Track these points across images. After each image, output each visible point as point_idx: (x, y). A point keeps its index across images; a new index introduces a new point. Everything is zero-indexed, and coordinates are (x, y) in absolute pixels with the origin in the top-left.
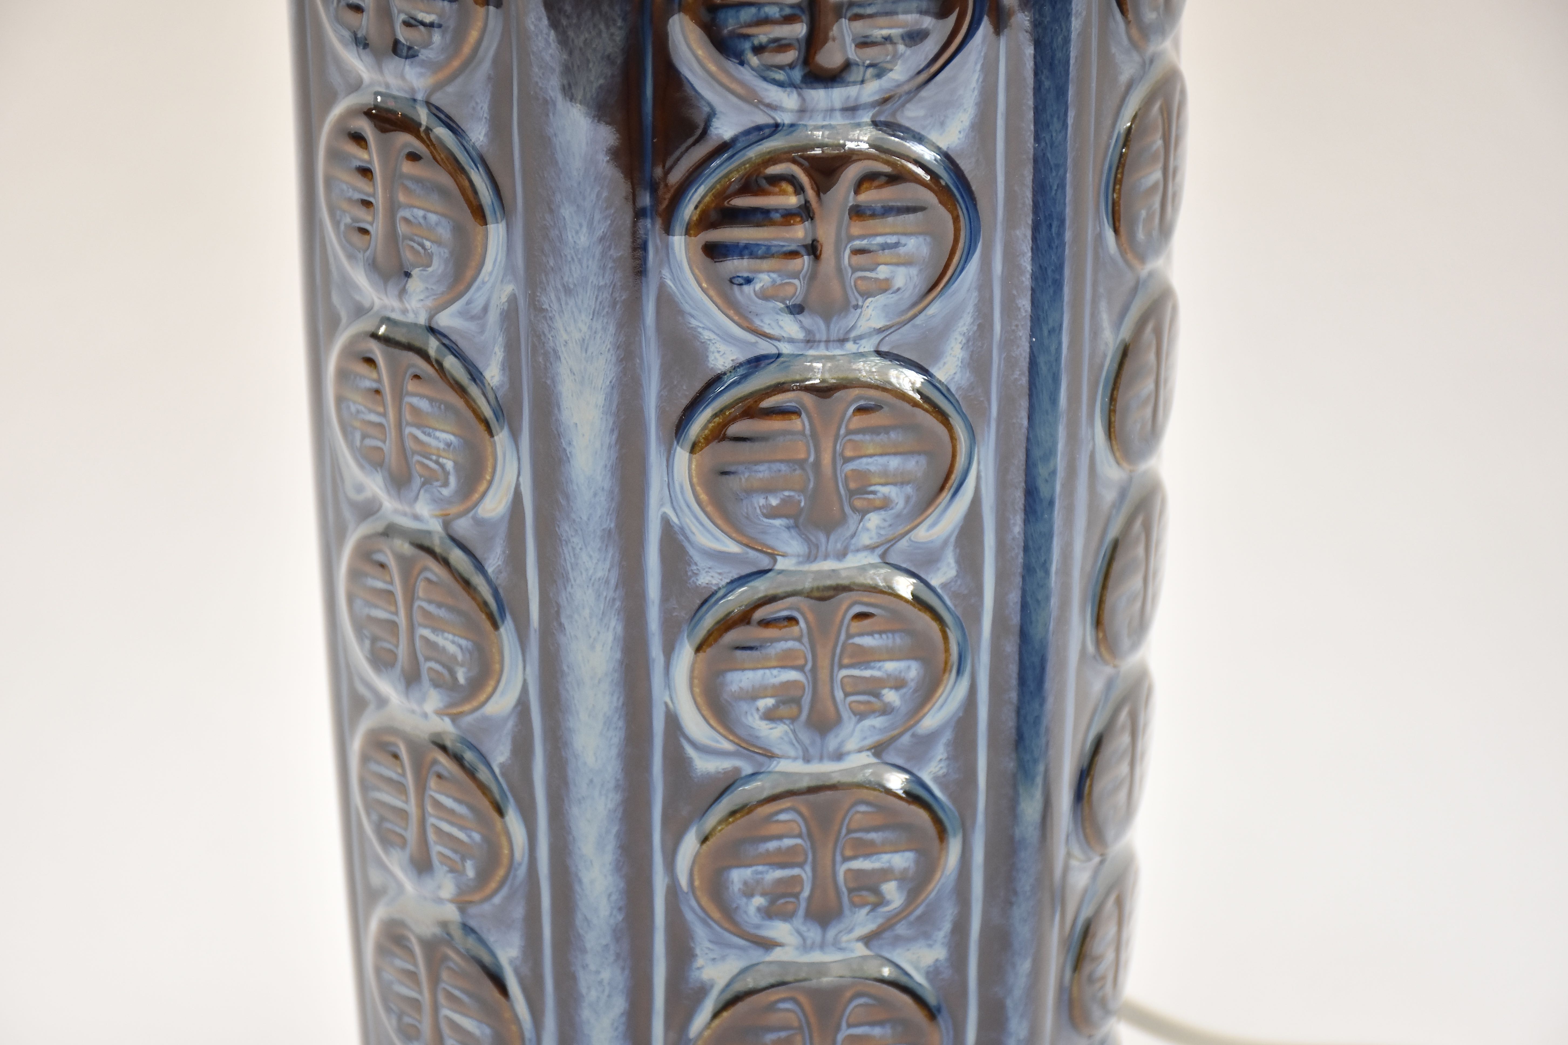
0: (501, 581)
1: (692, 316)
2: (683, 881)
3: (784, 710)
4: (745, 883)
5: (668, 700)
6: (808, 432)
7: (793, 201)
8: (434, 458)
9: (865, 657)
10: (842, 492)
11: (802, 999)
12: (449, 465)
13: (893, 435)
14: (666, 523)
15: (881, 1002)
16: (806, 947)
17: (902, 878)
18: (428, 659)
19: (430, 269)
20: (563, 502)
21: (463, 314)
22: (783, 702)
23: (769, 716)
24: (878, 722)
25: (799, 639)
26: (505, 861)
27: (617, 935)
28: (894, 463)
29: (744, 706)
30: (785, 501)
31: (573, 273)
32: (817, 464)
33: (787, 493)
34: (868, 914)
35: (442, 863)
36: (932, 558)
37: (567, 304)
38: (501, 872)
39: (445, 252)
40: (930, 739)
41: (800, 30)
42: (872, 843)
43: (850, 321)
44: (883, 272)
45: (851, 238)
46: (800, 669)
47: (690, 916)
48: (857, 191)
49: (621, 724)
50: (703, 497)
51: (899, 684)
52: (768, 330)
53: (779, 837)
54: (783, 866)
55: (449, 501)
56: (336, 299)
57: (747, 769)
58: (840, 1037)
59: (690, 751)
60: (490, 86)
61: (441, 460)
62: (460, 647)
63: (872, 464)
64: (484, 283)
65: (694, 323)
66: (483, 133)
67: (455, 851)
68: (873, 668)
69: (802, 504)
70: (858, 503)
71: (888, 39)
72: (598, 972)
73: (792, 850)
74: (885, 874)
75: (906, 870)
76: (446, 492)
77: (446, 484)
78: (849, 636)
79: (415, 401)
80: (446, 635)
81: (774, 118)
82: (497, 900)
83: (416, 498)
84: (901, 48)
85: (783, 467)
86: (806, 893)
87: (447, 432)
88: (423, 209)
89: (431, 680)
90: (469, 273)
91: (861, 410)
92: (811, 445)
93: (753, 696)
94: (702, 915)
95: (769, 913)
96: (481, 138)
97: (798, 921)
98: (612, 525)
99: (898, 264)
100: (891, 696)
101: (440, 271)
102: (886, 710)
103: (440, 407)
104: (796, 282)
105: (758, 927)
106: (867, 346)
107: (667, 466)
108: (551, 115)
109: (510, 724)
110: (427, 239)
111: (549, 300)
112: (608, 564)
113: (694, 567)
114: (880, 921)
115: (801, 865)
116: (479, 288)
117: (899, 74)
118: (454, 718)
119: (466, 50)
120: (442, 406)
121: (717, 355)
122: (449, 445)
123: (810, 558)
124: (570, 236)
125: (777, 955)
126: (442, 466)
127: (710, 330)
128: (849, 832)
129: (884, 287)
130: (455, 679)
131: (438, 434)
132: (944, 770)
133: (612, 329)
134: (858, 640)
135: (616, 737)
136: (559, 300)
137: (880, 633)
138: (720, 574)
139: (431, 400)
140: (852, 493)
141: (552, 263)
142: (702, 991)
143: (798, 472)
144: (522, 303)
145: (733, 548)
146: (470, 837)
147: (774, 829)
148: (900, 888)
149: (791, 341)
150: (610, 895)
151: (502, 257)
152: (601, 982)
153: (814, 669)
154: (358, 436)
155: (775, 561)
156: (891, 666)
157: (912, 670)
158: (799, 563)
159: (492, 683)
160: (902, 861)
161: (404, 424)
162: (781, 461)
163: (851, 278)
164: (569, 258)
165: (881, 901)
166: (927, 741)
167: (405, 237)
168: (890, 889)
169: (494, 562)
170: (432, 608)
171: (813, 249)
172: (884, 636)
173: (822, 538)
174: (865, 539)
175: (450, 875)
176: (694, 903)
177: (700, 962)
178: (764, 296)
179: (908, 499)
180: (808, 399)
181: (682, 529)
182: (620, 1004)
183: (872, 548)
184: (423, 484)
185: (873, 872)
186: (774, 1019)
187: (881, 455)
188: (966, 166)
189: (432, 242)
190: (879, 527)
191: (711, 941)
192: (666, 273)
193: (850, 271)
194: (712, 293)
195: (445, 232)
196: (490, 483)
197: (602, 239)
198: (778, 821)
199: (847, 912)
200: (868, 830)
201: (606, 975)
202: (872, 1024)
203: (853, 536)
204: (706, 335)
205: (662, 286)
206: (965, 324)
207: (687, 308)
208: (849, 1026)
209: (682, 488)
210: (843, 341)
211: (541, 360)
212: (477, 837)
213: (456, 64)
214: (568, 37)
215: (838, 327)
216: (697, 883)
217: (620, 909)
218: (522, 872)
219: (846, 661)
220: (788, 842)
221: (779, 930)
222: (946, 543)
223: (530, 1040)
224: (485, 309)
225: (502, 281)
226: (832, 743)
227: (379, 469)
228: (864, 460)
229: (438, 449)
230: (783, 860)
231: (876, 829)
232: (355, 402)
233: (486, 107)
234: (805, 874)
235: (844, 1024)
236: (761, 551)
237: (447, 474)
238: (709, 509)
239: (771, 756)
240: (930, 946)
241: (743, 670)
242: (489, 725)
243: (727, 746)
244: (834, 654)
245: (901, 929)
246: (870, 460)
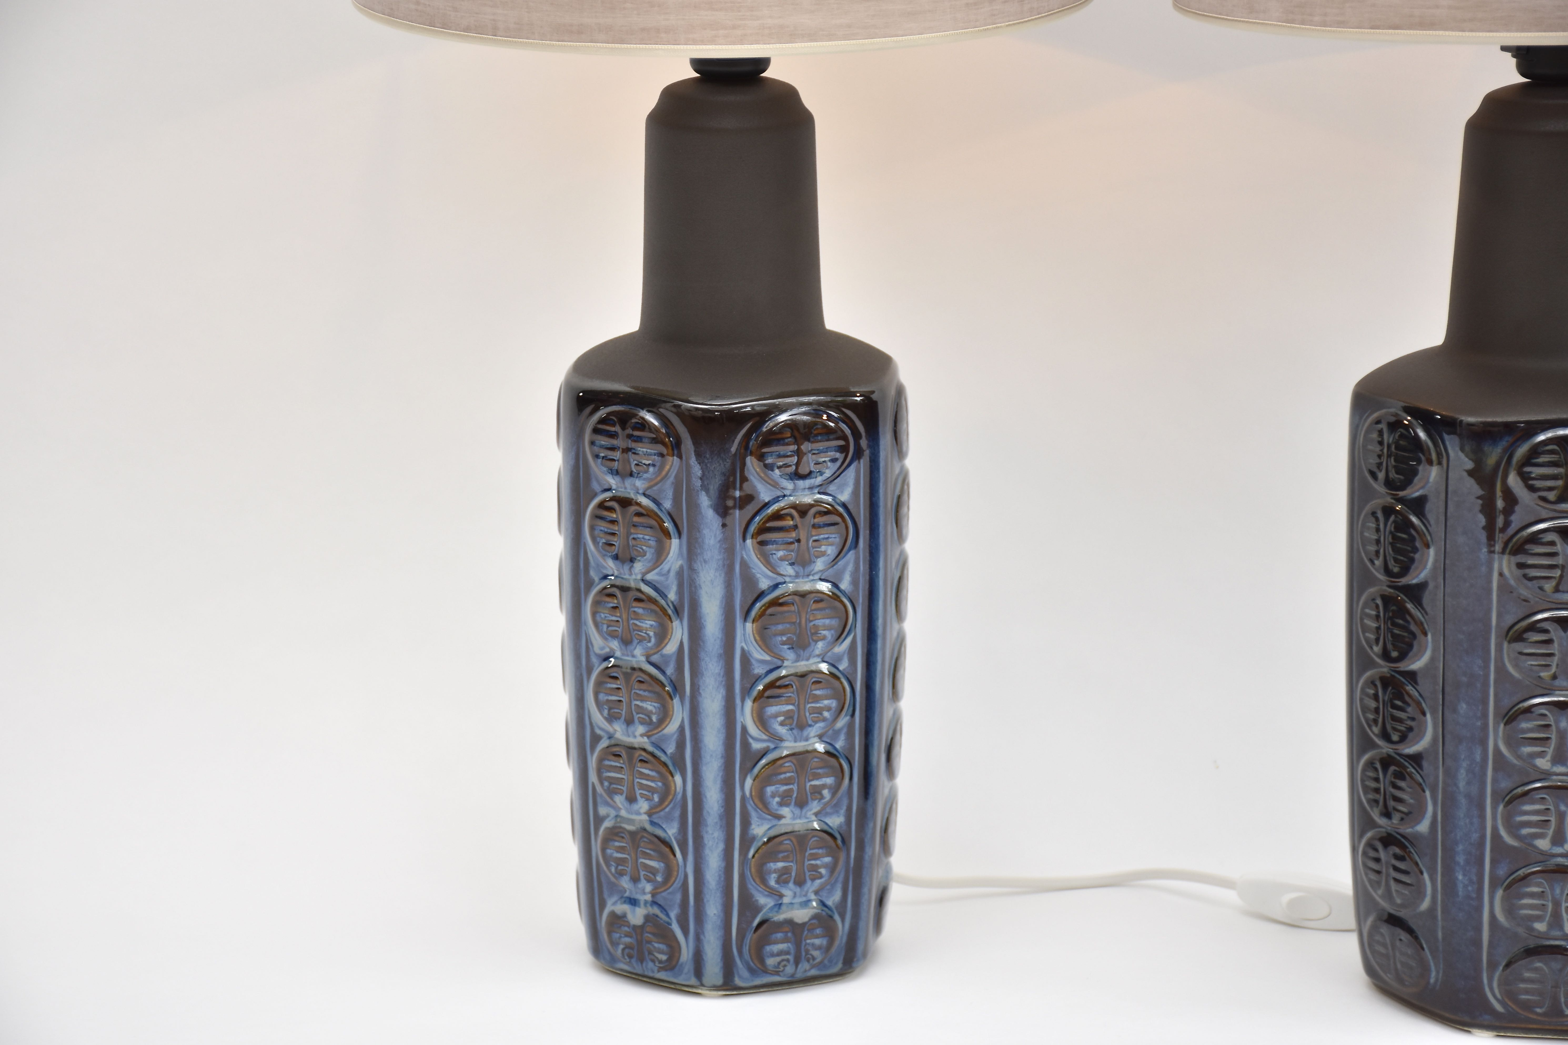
0: (673, 678)
1: (753, 568)
2: (747, 793)
3: (787, 722)
4: (772, 792)
5: (742, 720)
6: (796, 611)
7: (791, 523)
8: (644, 631)
9: (817, 699)
10: (809, 634)
11: (793, 839)
12: (651, 634)
13: (827, 611)
14: (743, 650)
15: (821, 839)
16: (794, 818)
17: (830, 787)
18: (638, 713)
19: (645, 557)
20: (702, 644)
21: (659, 574)
22: (786, 718)
23: (782, 724)
24: (821, 724)
25: (793, 693)
26: (673, 792)
27: (721, 817)
28: (827, 621)
29: (773, 720)
30: (788, 639)
31: (708, 555)
32: (800, 623)
33: (789, 635)
34: (817, 803)
35: (642, 797)
36: (839, 658)
37: (705, 566)
38: (671, 797)
39: (653, 550)
40: (840, 730)
41: (795, 459)
42: (819, 774)
43: (812, 567)
44: (823, 548)
45: (812, 536)
46: (793, 704)
47: (749, 808)
48: (814, 517)
49: (724, 731)
50: (758, 638)
51: (829, 709)
52: (782, 573)
53: (785, 773)
54: (786, 784)
55: (651, 648)
56: (592, 573)
57: (772, 746)
58: (807, 854)
59: (751, 740)
60: (673, 486)
61: (648, 632)
62: (654, 707)
63: (819, 622)
64: (668, 561)
65: (754, 571)
66: (670, 503)
67: (649, 791)
68: (820, 703)
69: (795, 639)
70: (815, 638)
71: (824, 462)
72: (713, 834)
73: (790, 778)
74: (824, 786)
75: (831, 784)
76: (649, 645)
77: (650, 641)
78: (811, 691)
79: (636, 609)
80: (648, 702)
81: (783, 493)
82: (667, 810)
83: (635, 648)
84: (829, 464)
85: (788, 626)
86: (795, 795)
87: (649, 620)
88: (643, 534)
89: (639, 722)
90: (663, 558)
91: (815, 602)
92: (798, 617)
93: (776, 716)
94: (755, 807)
95: (781, 804)
96: (669, 506)
97: (792, 806)
98: (722, 652)
99: (828, 545)
100: (826, 714)
101: (650, 558)
102: (824, 720)
103: (648, 611)
104: (792, 553)
105: (777, 810)
106: (817, 577)
107: (744, 627)
108: (700, 496)
109: (675, 736)
110: (644, 546)
111: (697, 566)
112: (720, 668)
113: (753, 667)
114: (822, 806)
115: (793, 784)
116: (666, 563)
117: (828, 473)
118: (648, 737)
119: (664, 473)
120: (649, 611)
121: (762, 583)
122: (651, 626)
123: (797, 661)
124: (707, 541)
125: (783, 821)
126: (648, 635)
127: (761, 574)
128: (811, 769)
129: (823, 554)
130: (651, 720)
131: (647, 622)
132: (844, 744)
133: (723, 575)
134: (814, 692)
135: (722, 736)
136: (701, 565)
137: (822, 689)
138: (763, 669)
139: (643, 608)
140: (812, 634)
141: (699, 551)
142: (754, 838)
143: (793, 626)
144: (685, 568)
145: (768, 658)
146: (656, 784)
147: (783, 770)
148: (829, 792)
149: (790, 576)
150: (718, 802)
151: (677, 551)
152: (714, 838)
153: (798, 705)
154: (605, 627)
155: (783, 662)
156: (826, 702)
157: (833, 703)
158: (792, 663)
159: (669, 720)
160: (829, 781)
161: (630, 619)
162: (788, 623)
163: (812, 551)
164: (706, 549)
165: (822, 797)
166: (837, 733)
167: (633, 546)
168: (826, 792)
169: (670, 671)
170: (641, 692)
171: (799, 541)
172: (824, 690)
173: (802, 652)
174: (817, 652)
175: (646, 802)
176: (751, 802)
177: (753, 826)
178: (782, 559)
179: (832, 636)
180: (797, 598)
181: (749, 652)
182: (721, 846)
183: (818, 656)
184: (638, 643)
185: (820, 785)
186: (782, 847)
187: (823, 619)
188: (850, 507)
189: (647, 547)
190: (822, 647)
191: (758, 818)
192: (744, 553)
193: (812, 548)
194: (762, 559)
195: (653, 543)
196: (670, 639)
197: (719, 541)
198: (784, 766)
199: (810, 802)
200: (818, 768)
201: (716, 834)
202: (819, 848)
203: (813, 651)
204: (758, 575)
205: (742, 558)
206: (850, 567)
207: (751, 566)
208: (810, 849)
209: (749, 634)
210: (808, 576)
211: (693, 589)
212: (660, 784)
213: (659, 478)
214: (707, 467)
215: (807, 570)
216: (753, 794)
217: (722, 807)
218: (679, 796)
219: (810, 701)
220: (788, 775)
221: (785, 811)
222: (844, 653)
223: (681, 866)
224: (669, 571)
225: (677, 560)
226: (805, 733)
227: (616, 639)
228: (817, 621)
229: (647, 628)
230: (787, 782)
231: (821, 768)
232: (604, 613)
233: (671, 494)
234: (795, 787)
235: (808, 849)
236: (779, 659)
237: (650, 637)
238: (760, 643)
239: (781, 740)
240: (838, 816)
241: (772, 706)
242: (666, 738)
243: (765, 737)
244: (806, 698)
245: (828, 810)
246: (819, 621)
